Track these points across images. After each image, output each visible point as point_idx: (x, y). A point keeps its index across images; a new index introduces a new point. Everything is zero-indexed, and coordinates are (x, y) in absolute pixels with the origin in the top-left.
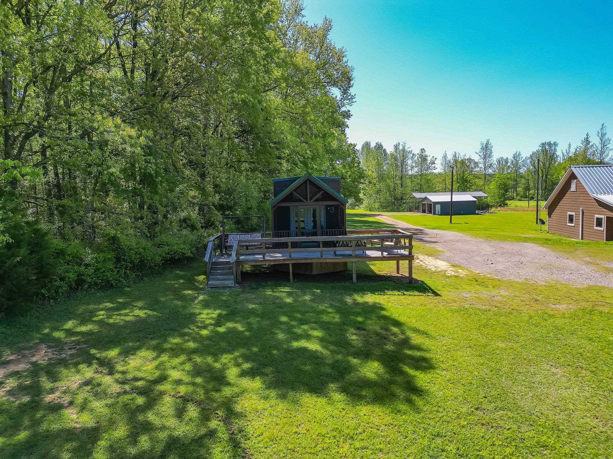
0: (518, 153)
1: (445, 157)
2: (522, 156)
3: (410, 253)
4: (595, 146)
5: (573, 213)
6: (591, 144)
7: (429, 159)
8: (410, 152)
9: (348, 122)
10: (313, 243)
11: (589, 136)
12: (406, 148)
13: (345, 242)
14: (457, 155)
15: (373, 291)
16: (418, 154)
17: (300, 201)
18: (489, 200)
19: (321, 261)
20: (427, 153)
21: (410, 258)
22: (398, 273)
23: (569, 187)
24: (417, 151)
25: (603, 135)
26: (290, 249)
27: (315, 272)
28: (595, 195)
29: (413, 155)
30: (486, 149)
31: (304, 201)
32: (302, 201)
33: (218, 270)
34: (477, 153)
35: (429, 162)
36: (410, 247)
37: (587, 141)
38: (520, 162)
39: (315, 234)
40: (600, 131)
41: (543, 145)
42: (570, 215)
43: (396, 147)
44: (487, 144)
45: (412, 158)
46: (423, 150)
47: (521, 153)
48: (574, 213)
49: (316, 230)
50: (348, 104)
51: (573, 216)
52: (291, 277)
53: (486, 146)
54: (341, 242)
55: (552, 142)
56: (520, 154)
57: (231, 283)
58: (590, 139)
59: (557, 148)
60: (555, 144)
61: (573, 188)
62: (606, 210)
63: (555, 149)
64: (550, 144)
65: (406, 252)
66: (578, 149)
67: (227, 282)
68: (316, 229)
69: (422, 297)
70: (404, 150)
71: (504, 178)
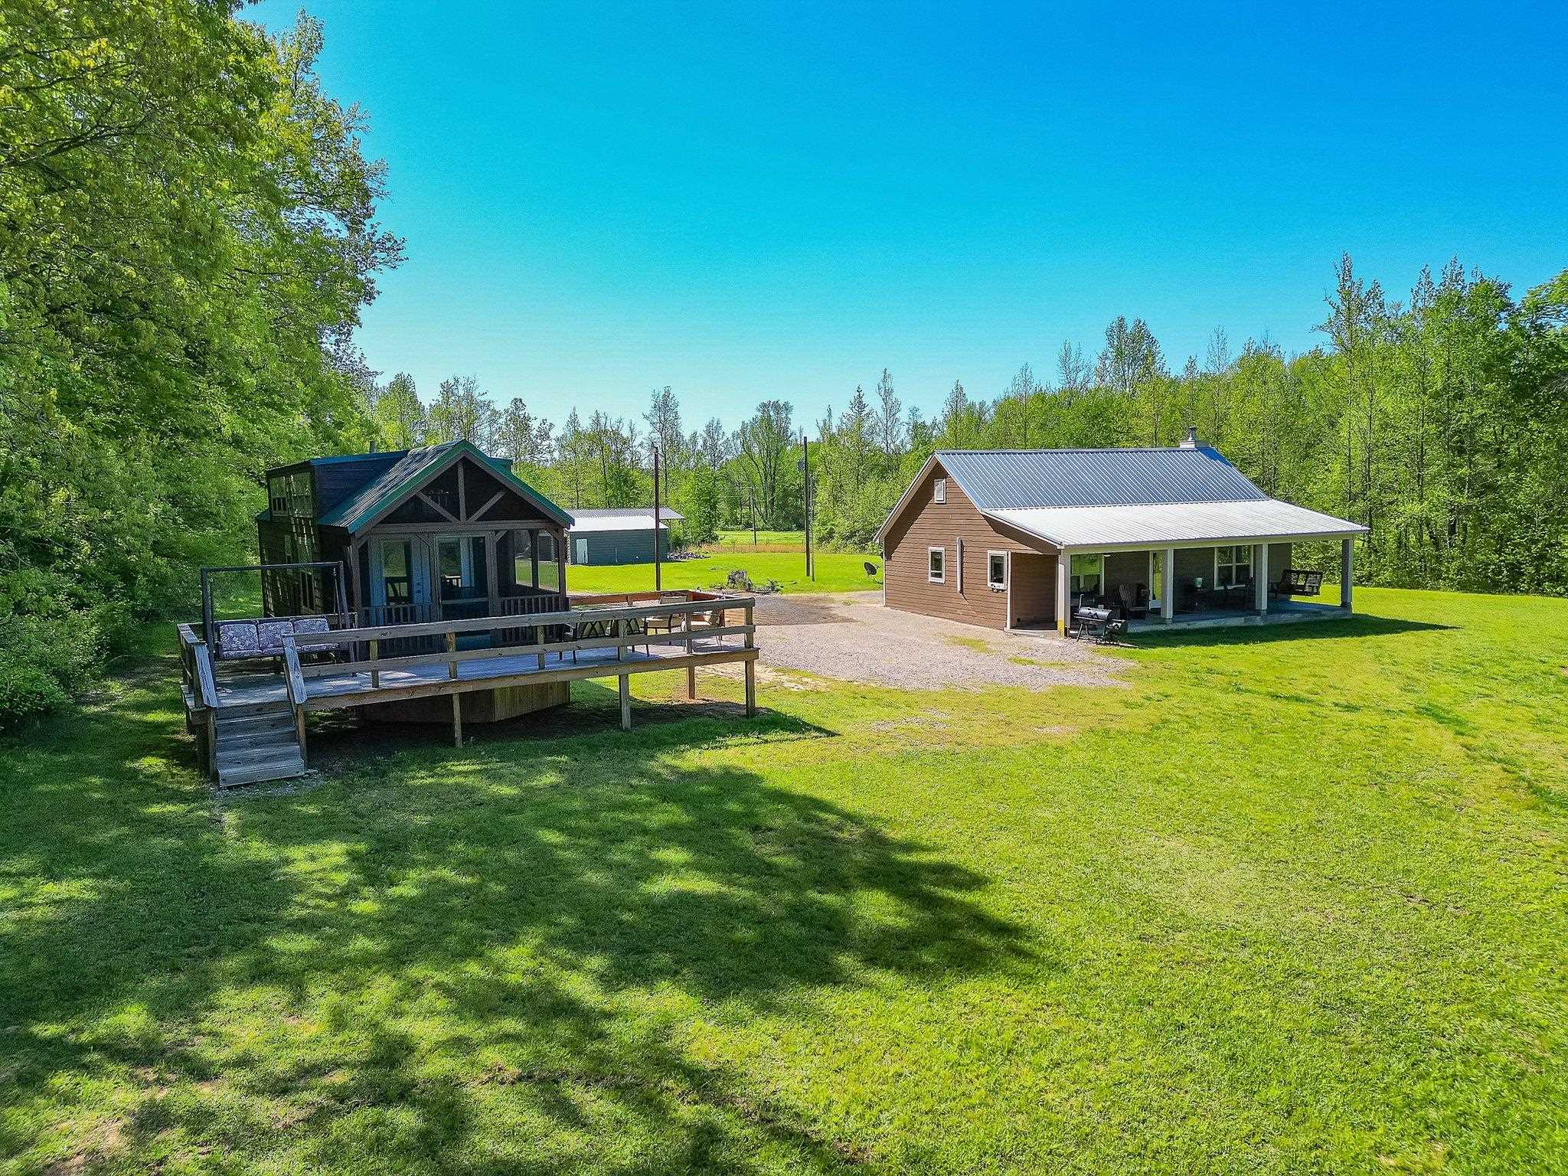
0: (715, 424)
1: (574, 421)
2: (723, 429)
3: (749, 644)
4: (874, 414)
5: (941, 549)
6: (867, 410)
7: (535, 425)
8: (487, 405)
9: (363, 311)
10: (474, 637)
11: (861, 394)
12: (476, 394)
13: (597, 627)
14: (602, 421)
15: (695, 741)
16: (506, 411)
17: (438, 518)
18: (678, 530)
19: (542, 680)
20: (530, 410)
21: (749, 653)
22: (692, 696)
23: (931, 495)
24: (502, 404)
25: (888, 393)
26: (453, 655)
27: (501, 713)
28: (987, 510)
29: (494, 412)
30: (665, 408)
31: (453, 519)
32: (445, 520)
33: (238, 733)
34: (647, 417)
35: (534, 432)
36: (749, 629)
37: (859, 404)
38: (719, 443)
39: (482, 611)
40: (881, 385)
41: (764, 407)
42: (933, 553)
43: (447, 390)
44: (667, 395)
45: (492, 421)
46: (518, 402)
47: (722, 423)
48: (943, 549)
49: (484, 599)
50: (385, 263)
51: (940, 553)
52: (458, 734)
53: (665, 404)
54: (589, 626)
55: (781, 403)
56: (718, 427)
57: (294, 765)
58: (865, 400)
59: (789, 416)
60: (787, 408)
61: (938, 496)
62: (1013, 541)
63: (787, 418)
64: (776, 406)
65: (738, 641)
66: (845, 420)
67: (282, 765)
68: (487, 596)
69: (803, 743)
70: (469, 397)
71: (709, 479)
